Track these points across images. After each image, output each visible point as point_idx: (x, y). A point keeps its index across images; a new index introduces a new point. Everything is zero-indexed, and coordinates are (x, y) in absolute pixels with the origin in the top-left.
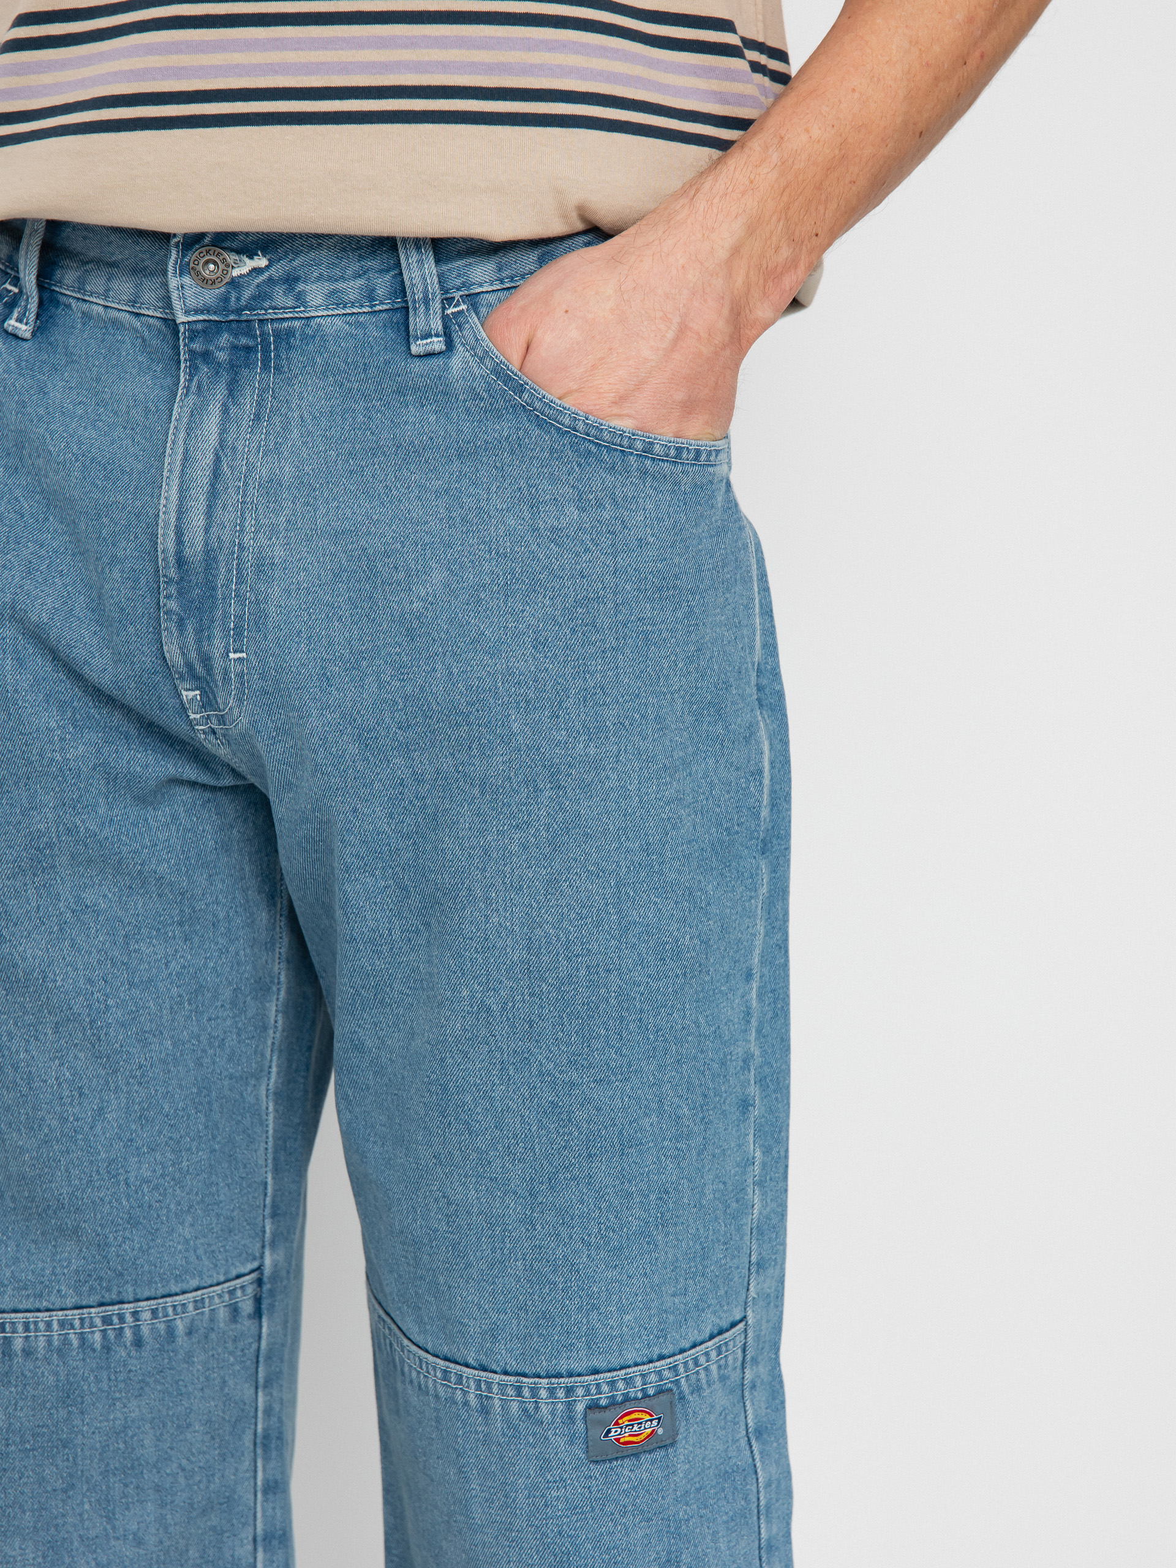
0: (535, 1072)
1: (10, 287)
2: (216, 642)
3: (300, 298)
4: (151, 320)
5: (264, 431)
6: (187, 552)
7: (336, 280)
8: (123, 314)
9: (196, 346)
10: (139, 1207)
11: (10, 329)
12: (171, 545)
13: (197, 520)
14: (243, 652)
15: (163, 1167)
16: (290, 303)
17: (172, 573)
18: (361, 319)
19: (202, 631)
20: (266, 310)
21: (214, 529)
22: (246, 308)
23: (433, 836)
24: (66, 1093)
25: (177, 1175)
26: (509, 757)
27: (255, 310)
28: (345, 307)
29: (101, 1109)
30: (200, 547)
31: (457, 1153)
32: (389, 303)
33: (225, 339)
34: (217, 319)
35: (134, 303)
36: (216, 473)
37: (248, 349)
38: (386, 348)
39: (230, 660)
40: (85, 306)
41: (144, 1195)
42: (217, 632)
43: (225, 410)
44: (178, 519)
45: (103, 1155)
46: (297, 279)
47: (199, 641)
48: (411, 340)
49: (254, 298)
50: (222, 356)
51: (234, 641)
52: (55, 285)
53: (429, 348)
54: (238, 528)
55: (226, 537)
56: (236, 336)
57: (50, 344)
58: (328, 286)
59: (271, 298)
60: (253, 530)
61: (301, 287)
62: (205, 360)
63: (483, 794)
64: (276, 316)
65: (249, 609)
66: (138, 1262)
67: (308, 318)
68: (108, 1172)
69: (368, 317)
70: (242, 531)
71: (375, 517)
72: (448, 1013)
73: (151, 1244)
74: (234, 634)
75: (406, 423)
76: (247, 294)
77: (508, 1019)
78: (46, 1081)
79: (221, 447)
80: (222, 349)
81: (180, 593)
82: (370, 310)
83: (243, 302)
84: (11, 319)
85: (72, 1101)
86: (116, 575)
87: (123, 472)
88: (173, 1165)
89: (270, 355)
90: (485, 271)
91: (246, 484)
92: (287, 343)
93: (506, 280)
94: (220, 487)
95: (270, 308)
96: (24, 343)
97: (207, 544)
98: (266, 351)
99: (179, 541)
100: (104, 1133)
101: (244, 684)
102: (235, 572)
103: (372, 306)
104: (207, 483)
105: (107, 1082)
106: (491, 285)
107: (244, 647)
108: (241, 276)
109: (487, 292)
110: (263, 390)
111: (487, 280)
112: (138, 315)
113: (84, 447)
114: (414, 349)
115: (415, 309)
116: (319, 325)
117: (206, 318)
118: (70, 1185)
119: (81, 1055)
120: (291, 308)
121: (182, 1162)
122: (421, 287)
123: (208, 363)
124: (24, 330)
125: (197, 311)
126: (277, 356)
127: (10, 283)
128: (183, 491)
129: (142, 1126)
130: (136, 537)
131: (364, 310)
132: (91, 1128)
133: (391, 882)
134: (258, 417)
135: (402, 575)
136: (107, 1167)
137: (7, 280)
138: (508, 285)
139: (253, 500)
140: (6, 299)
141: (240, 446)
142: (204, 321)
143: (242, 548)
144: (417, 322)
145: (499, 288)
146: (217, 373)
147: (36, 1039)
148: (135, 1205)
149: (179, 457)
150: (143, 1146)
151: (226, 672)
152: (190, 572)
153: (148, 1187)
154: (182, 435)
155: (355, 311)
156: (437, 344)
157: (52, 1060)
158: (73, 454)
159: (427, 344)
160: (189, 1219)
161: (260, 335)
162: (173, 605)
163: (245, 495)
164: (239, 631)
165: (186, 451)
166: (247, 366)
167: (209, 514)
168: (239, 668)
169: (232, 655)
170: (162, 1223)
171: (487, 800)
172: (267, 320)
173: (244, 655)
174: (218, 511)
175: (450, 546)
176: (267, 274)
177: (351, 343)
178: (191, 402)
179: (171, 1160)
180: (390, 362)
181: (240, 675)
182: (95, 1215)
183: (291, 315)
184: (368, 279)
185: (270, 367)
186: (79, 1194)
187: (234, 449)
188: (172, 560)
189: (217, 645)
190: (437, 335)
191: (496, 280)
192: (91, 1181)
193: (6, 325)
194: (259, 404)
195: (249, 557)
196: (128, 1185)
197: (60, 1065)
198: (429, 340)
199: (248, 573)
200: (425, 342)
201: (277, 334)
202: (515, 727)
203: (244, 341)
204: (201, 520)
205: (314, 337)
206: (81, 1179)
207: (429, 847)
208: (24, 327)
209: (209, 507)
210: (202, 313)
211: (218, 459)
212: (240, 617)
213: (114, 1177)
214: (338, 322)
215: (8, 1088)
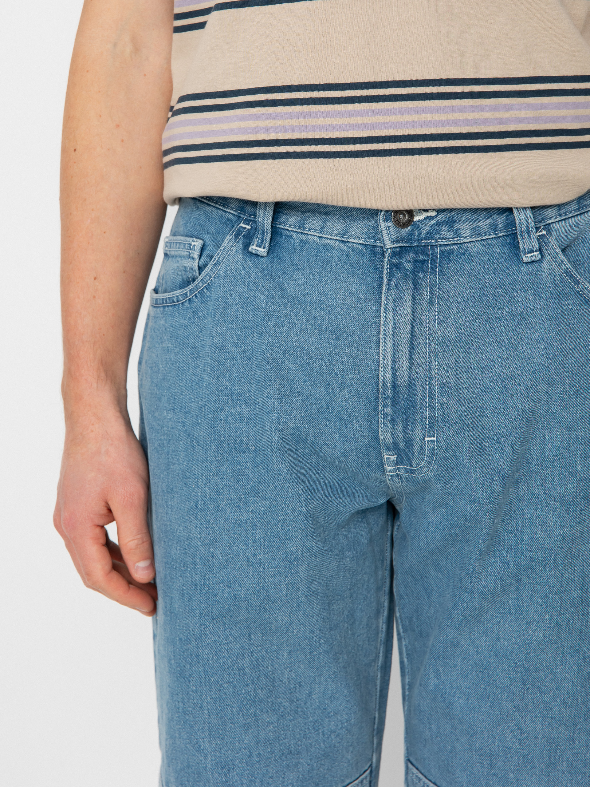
0: (582, 657)
1: (244, 226)
2: (418, 432)
3: (457, 233)
4: (355, 245)
5: (437, 310)
6: (399, 381)
7: (476, 221)
8: (334, 242)
9: (394, 261)
10: (329, 747)
11: (254, 251)
12: (389, 377)
13: (404, 363)
14: (434, 437)
15: (342, 724)
16: (452, 236)
17: (389, 393)
18: (490, 242)
19: (407, 425)
20: (436, 240)
21: (414, 368)
22: (424, 239)
23: (529, 531)
24: (292, 686)
25: (349, 727)
26: (576, 485)
27: (429, 240)
28: (481, 236)
29: (310, 693)
30: (406, 378)
31: (531, 704)
32: (505, 232)
33: (410, 256)
34: (407, 245)
35: (343, 235)
36: (413, 336)
37: (423, 262)
38: (506, 260)
39: (425, 442)
40: (303, 237)
41: (332, 740)
42: (418, 427)
43: (414, 298)
44: (393, 362)
45: (311, 719)
46: (454, 222)
47: (405, 430)
48: (522, 254)
49: (429, 233)
50: (409, 266)
51: (429, 431)
52: (280, 225)
53: (534, 259)
54: (428, 367)
55: (421, 371)
56: (417, 254)
57: (280, 258)
58: (472, 225)
59: (440, 233)
60: (437, 368)
61: (457, 226)
62: (398, 268)
63: (562, 505)
64: (443, 243)
65: (437, 413)
66: (326, 776)
67: (462, 243)
68: (314, 728)
69: (493, 241)
70: (430, 368)
71: (505, 357)
72: (535, 628)
73: (333, 766)
74: (428, 427)
75: (517, 302)
76: (425, 231)
77: (569, 629)
78: (282, 681)
79: (414, 320)
80: (408, 262)
81: (393, 404)
82: (496, 236)
83: (423, 235)
84: (253, 245)
85: (296, 690)
86: (345, 393)
87: (348, 335)
88: (347, 722)
89: (436, 265)
90: (553, 211)
91: (430, 342)
92: (448, 258)
93: (563, 215)
94: (415, 343)
95: (439, 239)
96: (262, 259)
97: (410, 376)
98: (434, 262)
99: (394, 374)
100: (311, 706)
101: (434, 455)
102: (428, 392)
103: (496, 234)
104: (409, 342)
105: (315, 680)
106: (556, 218)
107: (435, 434)
108: (420, 221)
109: (554, 222)
110: (433, 286)
111: (554, 216)
112: (344, 242)
113: (319, 322)
114: (525, 260)
115: (522, 236)
116: (468, 247)
117: (403, 245)
118: (295, 739)
119: (302, 666)
120: (452, 238)
121: (351, 720)
122: (525, 224)
123: (400, 270)
124: (262, 251)
125: (398, 241)
126: (441, 265)
127: (243, 223)
128: (395, 346)
129: (331, 701)
130: (359, 372)
131: (493, 236)
132: (305, 704)
133: (498, 559)
134: (431, 301)
135: (523, 388)
136: (313, 725)
137: (242, 221)
138: (564, 218)
139: (435, 351)
140: (243, 233)
141: (423, 318)
142: (402, 246)
143: (431, 378)
144: (524, 243)
145: (560, 219)
146: (406, 275)
147: (278, 658)
148: (328, 746)
149: (391, 327)
150: (331, 711)
151: (421, 449)
152: (400, 392)
153: (334, 735)
154: (390, 314)
155: (487, 237)
156: (536, 255)
157: (285, 669)
158: (313, 325)
159: (531, 256)
160: (351, 749)
161: (431, 254)
162: (389, 411)
163: (430, 348)
164: (431, 426)
165: (395, 323)
166: (423, 271)
167: (411, 359)
168: (431, 446)
169: (426, 439)
170: (339, 754)
171: (565, 509)
172: (437, 245)
173: (435, 439)
174: (416, 357)
175: (549, 371)
176: (435, 220)
177: (486, 258)
178: (393, 294)
179: (346, 719)
180: (509, 267)
181: (432, 450)
182: (307, 754)
183: (453, 242)
184: (493, 219)
185: (436, 272)
186: (299, 743)
187: (420, 320)
188: (389, 385)
189: (418, 433)
190: (536, 251)
191: (558, 215)
192: (305, 735)
193: (250, 249)
194: (431, 293)
195: (435, 382)
196: (324, 735)
197: (291, 671)
198: (532, 254)
199: (436, 393)
200: (530, 255)
201: (442, 254)
202: (579, 468)
203: (421, 257)
204: (407, 363)
205: (464, 254)
206: (300, 734)
207: (526, 538)
208: (263, 250)
209: (411, 355)
210: (400, 242)
211: (413, 327)
212: (432, 418)
213: (317, 731)
214: (478, 245)
215: (262, 689)
